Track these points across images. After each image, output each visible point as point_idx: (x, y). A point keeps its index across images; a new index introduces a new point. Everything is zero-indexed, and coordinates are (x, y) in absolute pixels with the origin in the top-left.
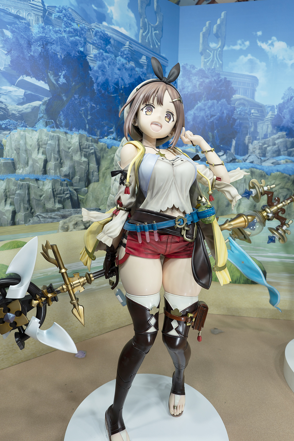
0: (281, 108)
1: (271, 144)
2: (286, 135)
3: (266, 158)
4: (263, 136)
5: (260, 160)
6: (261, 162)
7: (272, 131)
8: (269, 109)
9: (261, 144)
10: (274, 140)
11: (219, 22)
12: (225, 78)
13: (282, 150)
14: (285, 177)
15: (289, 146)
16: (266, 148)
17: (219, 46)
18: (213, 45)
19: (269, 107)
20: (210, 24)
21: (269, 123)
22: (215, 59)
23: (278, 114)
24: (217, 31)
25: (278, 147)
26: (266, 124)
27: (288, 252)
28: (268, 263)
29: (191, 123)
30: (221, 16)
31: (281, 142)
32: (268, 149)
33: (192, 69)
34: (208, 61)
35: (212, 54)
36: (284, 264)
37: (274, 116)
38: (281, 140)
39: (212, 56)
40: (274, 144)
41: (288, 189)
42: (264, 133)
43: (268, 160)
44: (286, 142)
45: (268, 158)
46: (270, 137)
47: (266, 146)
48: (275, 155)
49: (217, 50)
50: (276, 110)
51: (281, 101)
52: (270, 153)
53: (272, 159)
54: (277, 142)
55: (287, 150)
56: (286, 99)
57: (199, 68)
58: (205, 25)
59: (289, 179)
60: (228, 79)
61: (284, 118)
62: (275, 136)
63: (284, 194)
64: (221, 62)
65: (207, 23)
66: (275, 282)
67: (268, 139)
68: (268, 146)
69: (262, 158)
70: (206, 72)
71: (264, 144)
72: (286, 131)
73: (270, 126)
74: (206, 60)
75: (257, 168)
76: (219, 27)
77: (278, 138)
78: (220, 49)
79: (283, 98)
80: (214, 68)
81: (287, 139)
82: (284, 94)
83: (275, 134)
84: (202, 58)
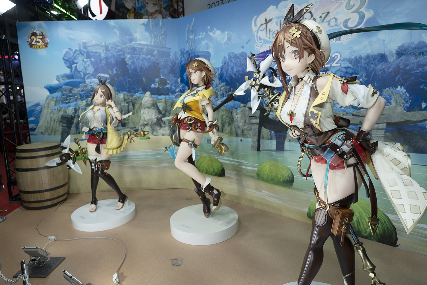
0: (222, 68)
1: (219, 90)
2: (226, 84)
3: (218, 99)
4: (215, 86)
5: (215, 100)
6: (216, 101)
7: (219, 83)
8: (217, 69)
9: (215, 90)
10: (221, 87)
11: (192, 24)
12: (197, 54)
13: (224, 94)
14: (227, 110)
15: (227, 91)
16: (217, 92)
17: (193, 37)
18: (191, 37)
19: (216, 68)
20: (189, 25)
21: (217, 78)
22: (192, 44)
23: (221, 72)
24: (192, 29)
25: (223, 92)
26: (216, 78)
27: (234, 158)
28: (225, 163)
29: (186, 80)
30: (193, 21)
31: (224, 89)
32: (218, 93)
33: (184, 51)
34: (190, 45)
35: (191, 42)
36: (232, 165)
37: (219, 74)
38: (223, 88)
39: (191, 43)
40: (221, 90)
41: (230, 118)
42: (216, 84)
43: (219, 100)
44: (226, 89)
45: (219, 98)
46: (218, 86)
47: (217, 91)
48: (222, 97)
49: (192, 39)
50: (220, 70)
51: (222, 65)
52: (219, 96)
53: (220, 99)
54: (222, 89)
55: (227, 94)
56: (223, 63)
57: (186, 50)
58: (187, 26)
59: (229, 111)
60: (198, 55)
61: (224, 74)
62: (221, 85)
63: (228, 120)
64: (195, 46)
65: (188, 25)
66: (230, 177)
67: (218, 87)
68: (218, 92)
69: (216, 99)
70: (189, 52)
71: (216, 90)
72: (225, 82)
73: (218, 80)
74: (189, 45)
75: (214, 105)
76: (193, 26)
77: (222, 87)
78: (194, 39)
79: (222, 63)
80: (193, 49)
81: (226, 87)
82: (223, 60)
83: (221, 84)
84: (187, 44)
